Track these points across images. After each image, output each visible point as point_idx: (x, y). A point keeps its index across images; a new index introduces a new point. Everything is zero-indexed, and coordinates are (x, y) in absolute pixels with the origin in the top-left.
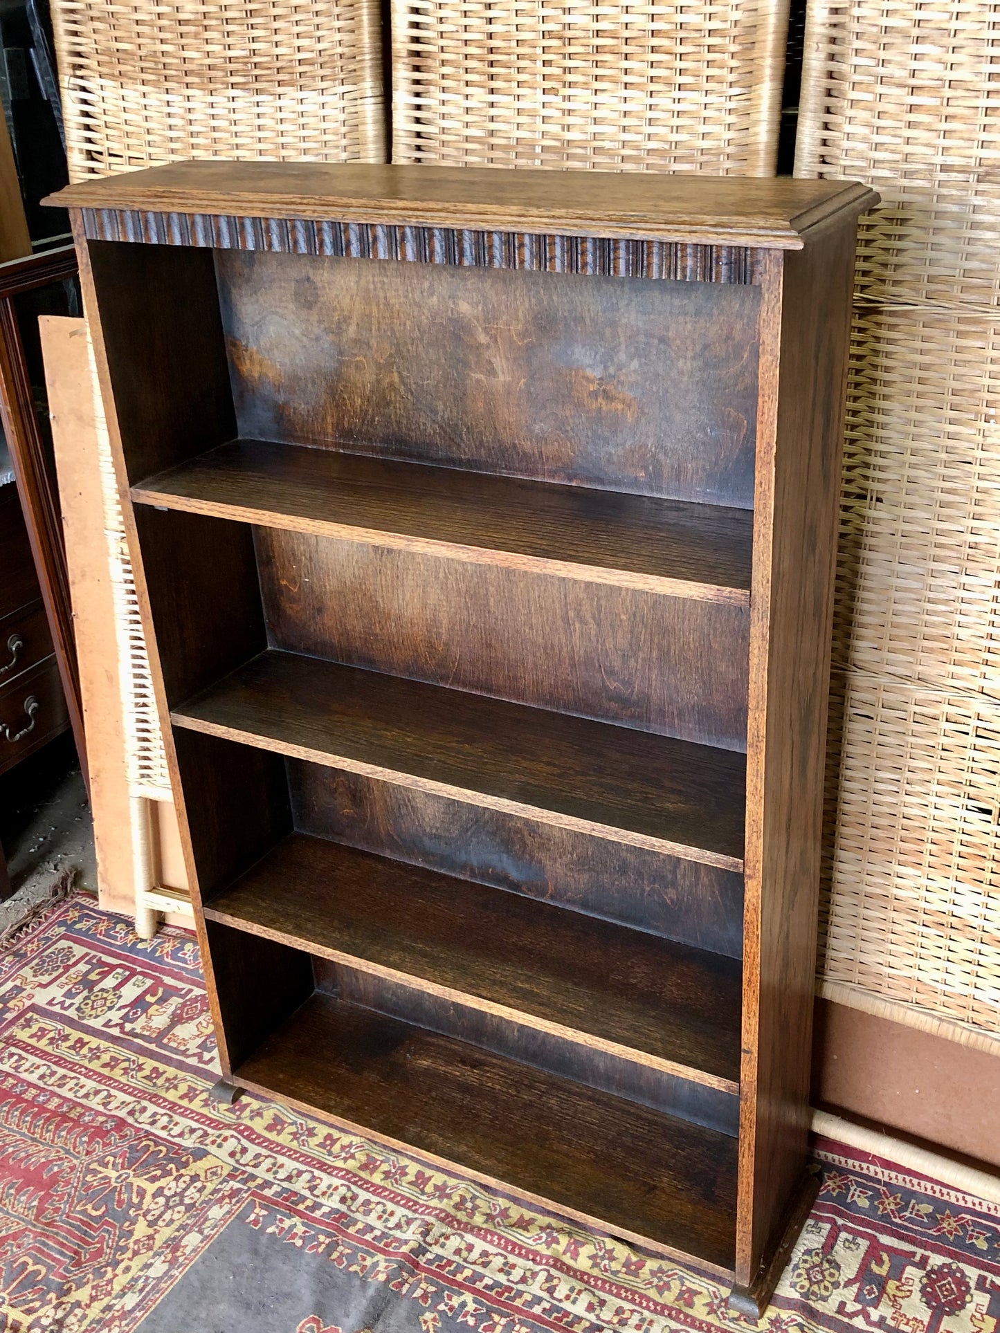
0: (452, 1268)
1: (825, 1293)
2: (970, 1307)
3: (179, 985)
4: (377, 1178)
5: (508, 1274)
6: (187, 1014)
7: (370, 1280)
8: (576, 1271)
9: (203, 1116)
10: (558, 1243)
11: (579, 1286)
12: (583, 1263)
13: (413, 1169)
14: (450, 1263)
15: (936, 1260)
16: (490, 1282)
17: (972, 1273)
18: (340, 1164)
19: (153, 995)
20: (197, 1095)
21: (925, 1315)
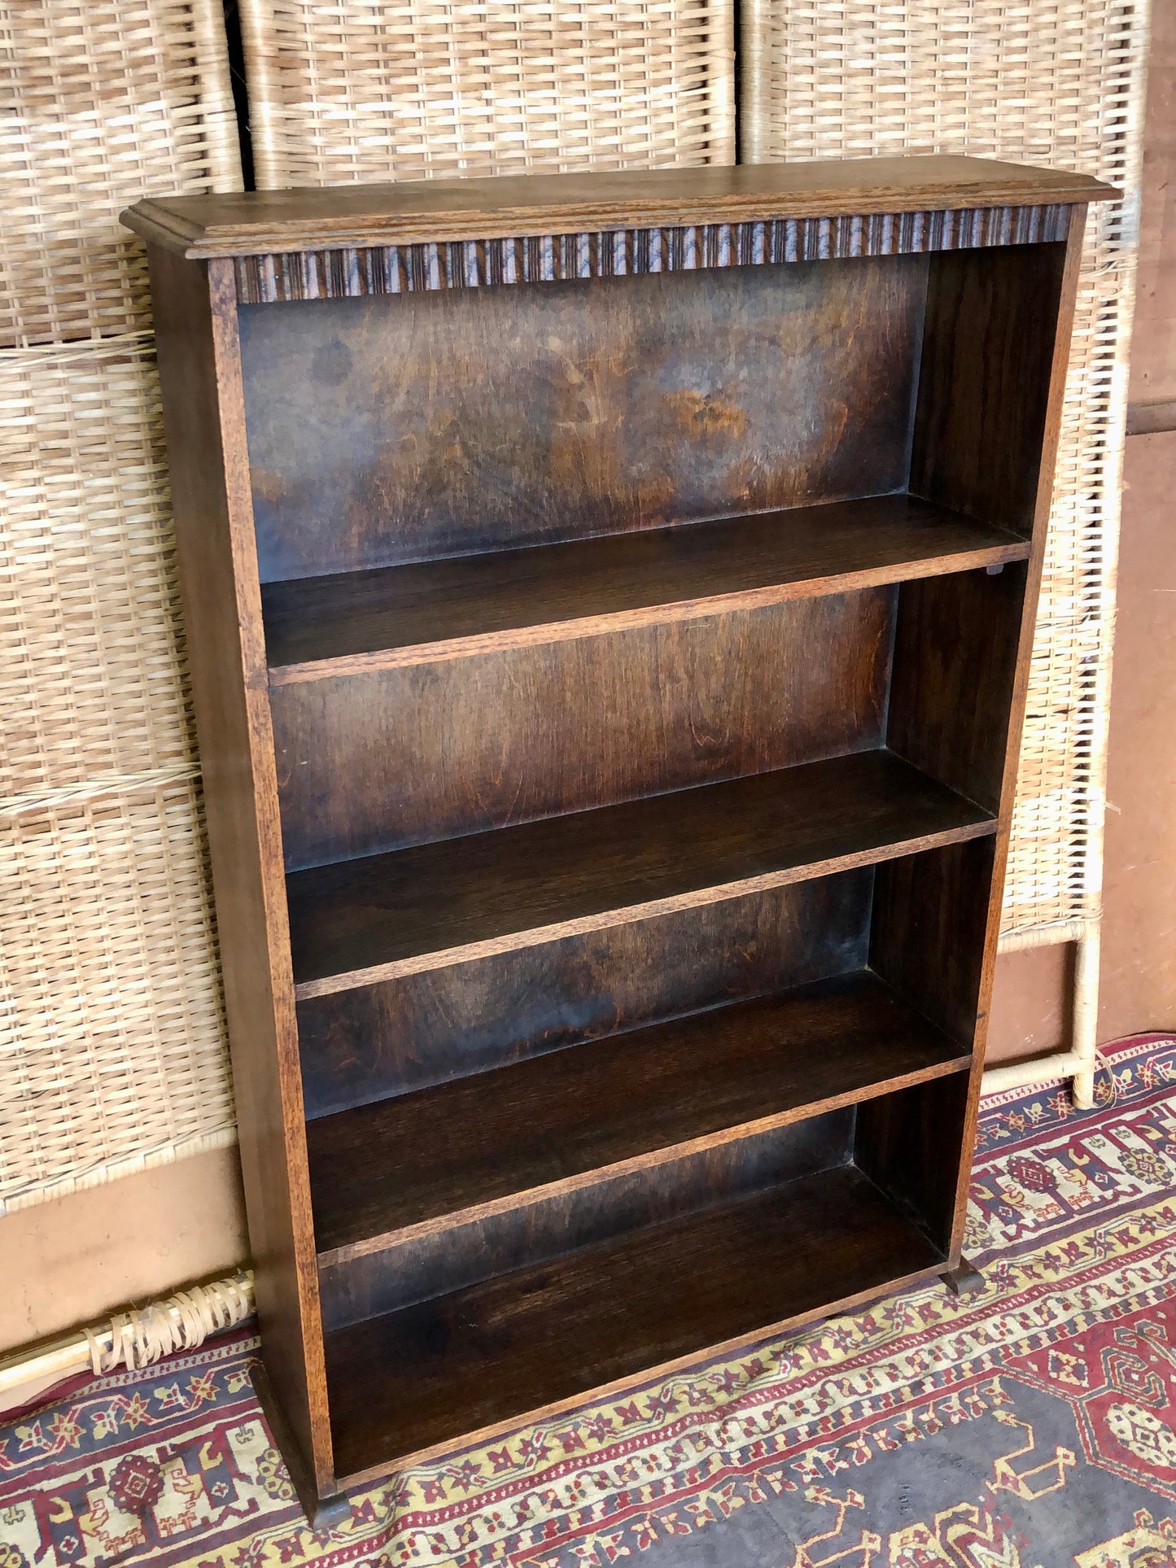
0: (765, 1447)
1: (987, 1236)
2: (1056, 1173)
3: (75, 1477)
4: (593, 1445)
5: (806, 1411)
6: (139, 1493)
7: (728, 1516)
8: (841, 1364)
9: (340, 1552)
10: (802, 1358)
11: (864, 1370)
12: (837, 1356)
13: (607, 1411)
14: (757, 1445)
15: (1001, 1162)
16: (806, 1429)
17: (1026, 1153)
18: (543, 1465)
19: (59, 1510)
20: (298, 1543)
21: (1047, 1199)
